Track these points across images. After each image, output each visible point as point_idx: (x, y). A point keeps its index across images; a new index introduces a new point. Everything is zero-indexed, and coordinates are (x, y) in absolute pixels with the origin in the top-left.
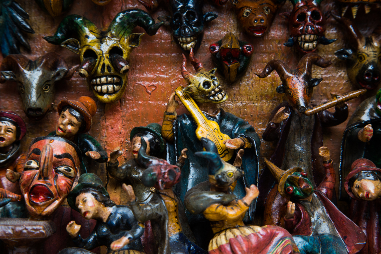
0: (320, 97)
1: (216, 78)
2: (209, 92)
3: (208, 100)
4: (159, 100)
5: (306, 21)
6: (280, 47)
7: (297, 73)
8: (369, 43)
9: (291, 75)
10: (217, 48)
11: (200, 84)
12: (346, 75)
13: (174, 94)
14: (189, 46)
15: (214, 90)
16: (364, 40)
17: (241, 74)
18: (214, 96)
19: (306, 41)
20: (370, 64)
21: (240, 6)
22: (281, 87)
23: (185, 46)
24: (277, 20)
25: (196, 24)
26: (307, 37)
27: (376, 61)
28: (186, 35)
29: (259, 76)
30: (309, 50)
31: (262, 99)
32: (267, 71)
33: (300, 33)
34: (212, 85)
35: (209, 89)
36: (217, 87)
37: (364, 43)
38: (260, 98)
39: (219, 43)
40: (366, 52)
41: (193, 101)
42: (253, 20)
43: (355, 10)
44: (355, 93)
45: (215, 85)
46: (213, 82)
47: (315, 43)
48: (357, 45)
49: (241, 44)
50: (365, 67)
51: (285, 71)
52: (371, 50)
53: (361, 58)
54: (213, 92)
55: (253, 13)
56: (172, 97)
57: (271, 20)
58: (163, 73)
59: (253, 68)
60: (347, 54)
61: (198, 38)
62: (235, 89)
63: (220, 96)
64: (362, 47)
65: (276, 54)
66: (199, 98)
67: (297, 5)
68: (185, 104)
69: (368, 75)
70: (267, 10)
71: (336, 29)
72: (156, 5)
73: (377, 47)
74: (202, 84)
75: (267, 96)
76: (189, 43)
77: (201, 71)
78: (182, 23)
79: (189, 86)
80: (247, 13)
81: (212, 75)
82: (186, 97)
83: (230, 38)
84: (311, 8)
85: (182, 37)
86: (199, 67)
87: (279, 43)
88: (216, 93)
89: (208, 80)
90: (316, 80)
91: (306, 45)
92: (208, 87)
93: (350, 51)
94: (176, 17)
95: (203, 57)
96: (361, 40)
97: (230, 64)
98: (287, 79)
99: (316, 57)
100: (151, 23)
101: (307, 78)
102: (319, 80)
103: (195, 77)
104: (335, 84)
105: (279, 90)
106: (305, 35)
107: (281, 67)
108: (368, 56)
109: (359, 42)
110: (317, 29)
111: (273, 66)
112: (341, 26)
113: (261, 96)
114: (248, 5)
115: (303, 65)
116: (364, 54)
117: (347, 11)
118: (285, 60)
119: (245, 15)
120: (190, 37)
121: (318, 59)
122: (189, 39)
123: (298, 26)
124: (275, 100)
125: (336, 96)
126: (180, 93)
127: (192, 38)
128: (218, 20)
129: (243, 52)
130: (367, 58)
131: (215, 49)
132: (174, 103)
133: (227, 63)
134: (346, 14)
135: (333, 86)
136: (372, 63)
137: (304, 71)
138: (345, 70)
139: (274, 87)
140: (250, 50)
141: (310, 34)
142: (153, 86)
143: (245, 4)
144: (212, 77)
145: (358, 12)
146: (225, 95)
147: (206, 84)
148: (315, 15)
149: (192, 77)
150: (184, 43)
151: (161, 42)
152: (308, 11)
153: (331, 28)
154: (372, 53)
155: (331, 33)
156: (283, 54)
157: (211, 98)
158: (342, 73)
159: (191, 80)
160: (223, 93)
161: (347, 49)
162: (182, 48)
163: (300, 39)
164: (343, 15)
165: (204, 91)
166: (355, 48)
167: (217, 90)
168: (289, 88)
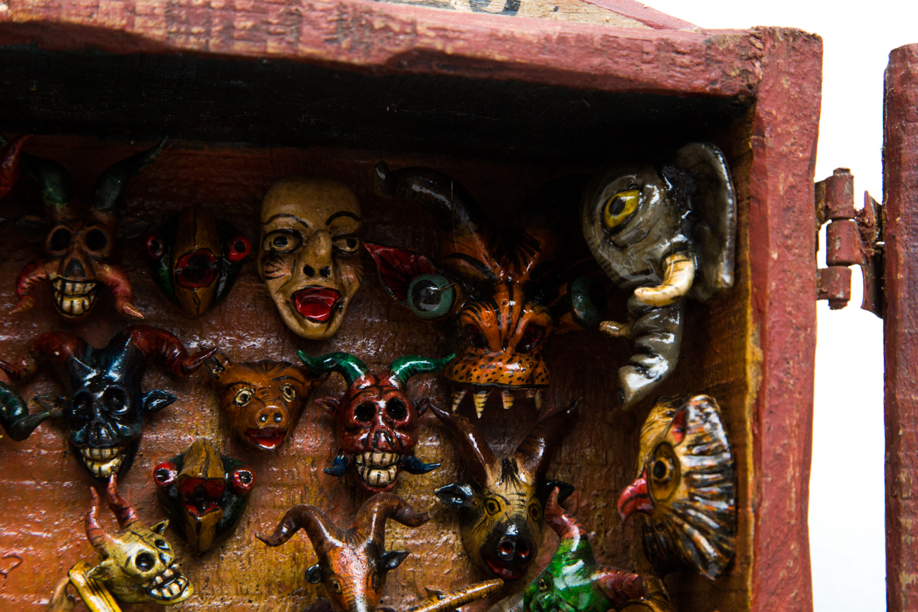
0: (400, 591)
1: (166, 546)
2: (151, 579)
3: (147, 597)
4: (26, 591)
5: (375, 423)
6: (316, 474)
7: (352, 536)
8: (509, 473)
9: (339, 544)
10: (173, 475)
11: (129, 559)
12: (459, 542)
13: (66, 580)
14: (106, 467)
15: (160, 574)
16: (499, 467)
17: (225, 532)
18: (160, 587)
19: (373, 466)
20: (510, 522)
21: (230, 381)
22: (315, 570)
23: (96, 467)
24: (310, 413)
25: (126, 419)
26: (377, 457)
27: (524, 516)
28: (101, 444)
29: (266, 542)
30: (379, 486)
31: (270, 593)
32: (285, 530)
33: (361, 446)
34: (158, 562)
35: (150, 572)
36: (170, 567)
37: (498, 474)
38: (265, 591)
39: (178, 463)
40: (503, 494)
41: (110, 597)
42: (258, 415)
43: (480, 401)
44: (477, 589)
45: (163, 561)
46: (161, 555)
47: (392, 471)
48: (485, 477)
49: (228, 466)
50: (500, 529)
51: (327, 534)
52: (513, 490)
53: (492, 507)
54: (159, 579)
55: (258, 398)
56: (60, 588)
57: (297, 413)
58: (39, 526)
59: (253, 520)
60: (463, 496)
61: (129, 448)
62: (208, 569)
63: (175, 588)
64: (494, 481)
65: (306, 488)
66: (126, 591)
67: (356, 384)
68: (91, 606)
69: (506, 546)
70: (289, 392)
71: (438, 437)
72: (32, 368)
73: (526, 484)
74: (133, 560)
75: (280, 585)
76: (106, 460)
77: (132, 527)
78: (93, 416)
79: (103, 563)
80: (245, 396)
81: (159, 537)
82: (95, 588)
83: (204, 455)
84: (387, 392)
85: (92, 448)
86: (127, 517)
87: (313, 465)
88: (166, 580)
89: (148, 549)
90: (393, 555)
91: (374, 474)
92: (148, 568)
93: (467, 490)
94: (79, 400)
95: (138, 491)
96: (491, 467)
97: (202, 513)
98: (331, 553)
99: (396, 504)
100: (19, 412)
101: (375, 550)
102: (400, 556)
103: (118, 541)
104: (434, 560)
105: (310, 576)
106: (372, 451)
107: (316, 523)
108: (508, 503)
109: (489, 472)
110: (400, 440)
111: (299, 519)
112: (449, 432)
113: (268, 585)
114: (248, 379)
115: (365, 520)
116: (499, 499)
117: (463, 401)
118: (325, 502)
119: (238, 400)
120: (111, 447)
121: (399, 507)
122: (107, 452)
123: (356, 430)
124: (299, 594)
125: (438, 595)
126: (79, 578)
127: (115, 450)
128: (176, 408)
129: (232, 486)
130: (505, 509)
131: (168, 477)
132: (65, 601)
133: (195, 512)
134: (460, 406)
135: (430, 566)
136: (517, 520)
137: (368, 534)
138: (457, 530)
139: (298, 565)
140: (247, 481)
141: (384, 451)
142: (14, 556)
143: (239, 377)
144: (158, 543)
145: (487, 405)
146: (187, 585)
147: (144, 559)
148: (395, 409)
149: (111, 543)
150: (94, 460)
151: (39, 453)
152: (379, 399)
153: (428, 435)
154: (517, 497)
155: (429, 447)
156: (321, 490)
157: (155, 592)
158: (450, 537)
159: (108, 549)
160: (181, 582)
161: (462, 484)
162: (90, 472)
163: (360, 461)
164: (454, 408)
165: (138, 576)
166: (480, 484)
167: (168, 573)
168: (333, 573)
